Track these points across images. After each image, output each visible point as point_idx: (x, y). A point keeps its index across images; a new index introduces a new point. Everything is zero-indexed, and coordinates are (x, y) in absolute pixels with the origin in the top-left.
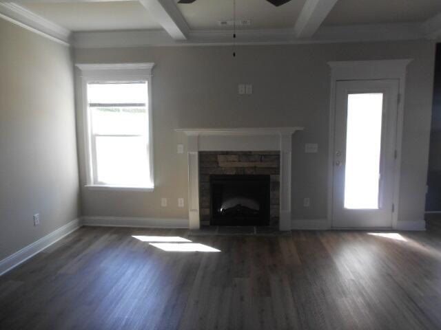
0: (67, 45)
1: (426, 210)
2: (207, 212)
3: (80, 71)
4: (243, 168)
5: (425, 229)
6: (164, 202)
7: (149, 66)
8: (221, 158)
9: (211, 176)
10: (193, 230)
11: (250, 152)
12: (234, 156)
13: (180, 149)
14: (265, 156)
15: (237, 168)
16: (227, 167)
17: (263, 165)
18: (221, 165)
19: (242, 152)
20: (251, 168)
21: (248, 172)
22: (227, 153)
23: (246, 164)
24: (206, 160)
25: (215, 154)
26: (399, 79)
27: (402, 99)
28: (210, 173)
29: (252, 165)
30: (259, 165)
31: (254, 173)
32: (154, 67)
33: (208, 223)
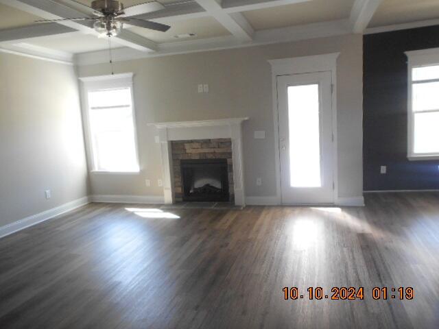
0: (72, 64)
1: (364, 189)
2: (180, 190)
3: (83, 83)
4: (205, 153)
5: (364, 205)
6: (148, 183)
7: (130, 75)
8: (187, 146)
9: (181, 160)
10: (168, 205)
11: (210, 140)
12: (197, 144)
13: (157, 139)
14: (221, 143)
15: (200, 154)
16: (193, 153)
17: (220, 151)
18: (188, 151)
19: (202, 140)
20: (211, 153)
21: (209, 157)
22: (192, 142)
23: (206, 150)
24: (176, 148)
25: (183, 143)
26: (331, 71)
27: (335, 88)
28: (180, 158)
29: (212, 150)
30: (217, 151)
31: (214, 157)
32: (134, 76)
33: (181, 199)
